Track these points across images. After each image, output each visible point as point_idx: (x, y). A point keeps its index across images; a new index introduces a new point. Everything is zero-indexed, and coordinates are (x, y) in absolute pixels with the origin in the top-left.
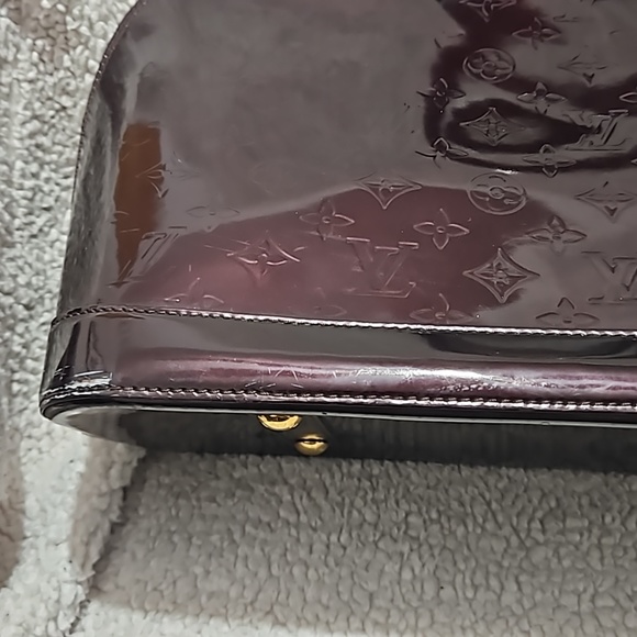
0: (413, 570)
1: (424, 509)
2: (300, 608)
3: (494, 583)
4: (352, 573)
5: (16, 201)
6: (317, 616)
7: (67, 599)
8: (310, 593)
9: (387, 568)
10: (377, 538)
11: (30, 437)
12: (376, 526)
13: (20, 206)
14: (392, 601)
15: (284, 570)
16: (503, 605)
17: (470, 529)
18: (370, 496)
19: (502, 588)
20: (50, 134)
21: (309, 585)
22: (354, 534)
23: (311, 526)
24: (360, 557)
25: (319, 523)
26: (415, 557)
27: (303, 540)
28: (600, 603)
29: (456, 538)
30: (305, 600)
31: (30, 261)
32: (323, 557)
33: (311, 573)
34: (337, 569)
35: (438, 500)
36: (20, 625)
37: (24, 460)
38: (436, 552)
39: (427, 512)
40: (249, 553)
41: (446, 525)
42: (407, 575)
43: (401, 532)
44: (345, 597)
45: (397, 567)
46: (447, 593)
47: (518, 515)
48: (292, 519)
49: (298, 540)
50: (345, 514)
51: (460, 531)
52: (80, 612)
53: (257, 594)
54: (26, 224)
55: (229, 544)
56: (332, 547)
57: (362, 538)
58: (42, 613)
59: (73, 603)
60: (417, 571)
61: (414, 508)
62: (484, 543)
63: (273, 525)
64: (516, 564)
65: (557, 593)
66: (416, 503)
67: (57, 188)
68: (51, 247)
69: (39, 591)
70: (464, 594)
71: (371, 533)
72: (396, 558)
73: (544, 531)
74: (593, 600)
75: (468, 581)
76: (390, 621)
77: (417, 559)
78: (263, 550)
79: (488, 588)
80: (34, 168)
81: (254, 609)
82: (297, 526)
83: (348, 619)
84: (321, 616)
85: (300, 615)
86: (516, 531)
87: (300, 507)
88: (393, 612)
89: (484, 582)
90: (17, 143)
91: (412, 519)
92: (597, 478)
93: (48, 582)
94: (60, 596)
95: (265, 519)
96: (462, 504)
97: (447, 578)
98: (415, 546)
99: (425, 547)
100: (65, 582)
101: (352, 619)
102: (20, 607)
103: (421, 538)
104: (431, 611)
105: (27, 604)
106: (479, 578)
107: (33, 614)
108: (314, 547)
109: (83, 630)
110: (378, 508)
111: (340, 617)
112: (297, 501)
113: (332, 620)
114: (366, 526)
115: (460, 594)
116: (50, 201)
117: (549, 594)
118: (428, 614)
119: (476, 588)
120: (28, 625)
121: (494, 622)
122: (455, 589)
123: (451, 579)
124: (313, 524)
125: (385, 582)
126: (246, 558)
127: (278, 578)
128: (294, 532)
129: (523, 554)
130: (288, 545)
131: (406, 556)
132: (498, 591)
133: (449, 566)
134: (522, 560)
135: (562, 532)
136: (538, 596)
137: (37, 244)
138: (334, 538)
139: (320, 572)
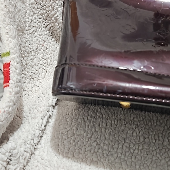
0: (136, 133)
1: (139, 117)
2: (104, 140)
4: (119, 132)
5: (27, 22)
6: (109, 143)
7: (37, 135)
8: (107, 136)
9: (129, 132)
10: (125, 123)
11: (26, 91)
12: (125, 120)
13: (27, 24)
14: (131, 141)
15: (99, 130)
16: (164, 145)
17: (153, 124)
18: (122, 112)
19: (163, 141)
20: (37, 5)
21: (107, 134)
22: (119, 122)
23: (106, 118)
24: (121, 128)
25: (108, 118)
26: (137, 129)
27: (104, 121)
29: (149, 126)
30: (105, 138)
31: (29, 40)
32: (110, 127)
33: (107, 131)
34: (114, 131)
35: (142, 115)
36: (24, 140)
37: (24, 97)
38: (143, 129)
39: (139, 118)
40: (89, 124)
41: (145, 122)
42: (135, 134)
43: (132, 123)
44: (117, 139)
45: (132, 132)
46: (147, 140)
47: (167, 121)
48: (101, 116)
49: (103, 122)
50: (116, 116)
51: (150, 124)
52: (40, 139)
53: (92, 136)
54: (29, 29)
55: (84, 122)
56: (112, 125)
57: (121, 123)
58: (30, 137)
59: (38, 136)
60: (138, 134)
61: (135, 116)
63: (95, 117)
64: (167, 134)
66: (136, 115)
67: (37, 21)
68: (35, 38)
69: (29, 131)
70: (152, 141)
71: (124, 122)
72: (131, 129)
75: (153, 137)
76: (130, 147)
77: (138, 130)
78: (93, 124)
79: (159, 140)
80: (32, 14)
81: (91, 140)
82: (102, 118)
83: (118, 145)
84: (110, 143)
85: (104, 142)
87: (103, 113)
88: (131, 144)
89: (158, 138)
90: (28, 5)
91: (135, 119)
93: (32, 129)
94: (35, 133)
95: (93, 116)
96: (149, 117)
97: (147, 136)
98: (137, 127)
99: (140, 127)
100: (37, 130)
101: (119, 145)
102: (24, 135)
103: (138, 124)
104: (143, 145)
105: (26, 134)
107: (27, 137)
108: (108, 124)
109: (41, 144)
110: (125, 116)
111: (116, 144)
112: (102, 111)
113: (113, 144)
114: (122, 120)
115: (151, 141)
116: (35, 24)
118: (142, 146)
119: (156, 140)
120: (26, 140)
121: (162, 149)
122: (149, 139)
123: (148, 136)
124: (107, 118)
125: (128, 135)
126: (88, 126)
127: (98, 132)
128: (101, 119)
130: (100, 123)
131: (134, 129)
132: (162, 141)
133: (147, 133)
137: (31, 36)
138: (113, 122)
139: (110, 131)
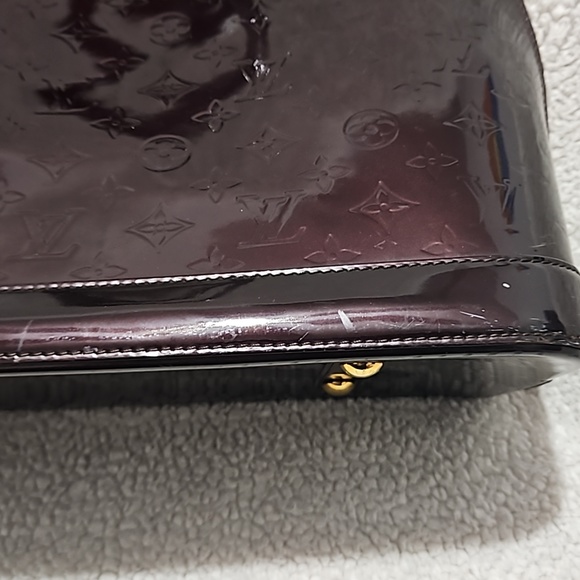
3: (30, 520)
28: (123, 527)
62: (29, 483)
65: (86, 522)
73: (86, 467)
74: (117, 526)
86: (62, 467)
92: (149, 413)
106: (17, 516)
117: (77, 524)
129: (63, 489)
134: (61, 495)
135: (104, 466)
136: (68, 527)
